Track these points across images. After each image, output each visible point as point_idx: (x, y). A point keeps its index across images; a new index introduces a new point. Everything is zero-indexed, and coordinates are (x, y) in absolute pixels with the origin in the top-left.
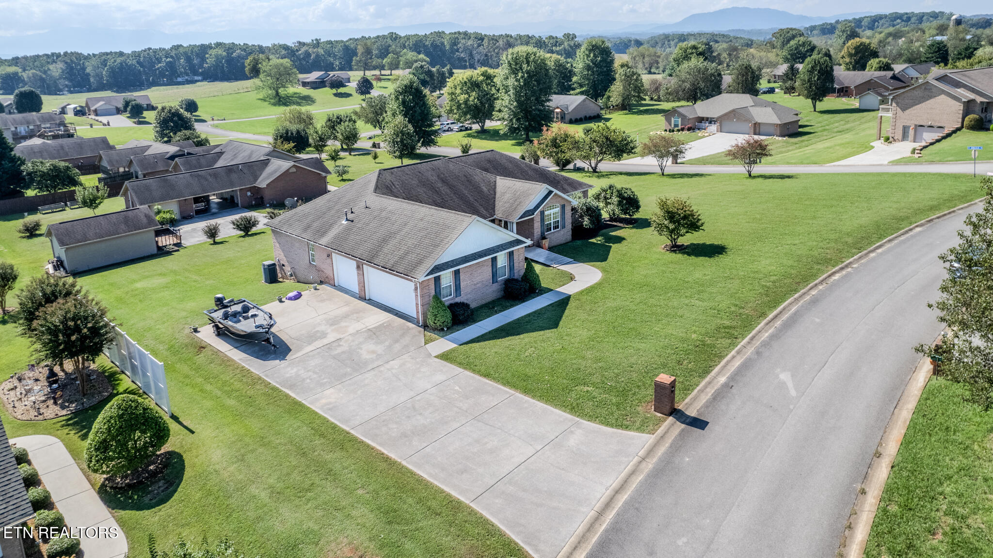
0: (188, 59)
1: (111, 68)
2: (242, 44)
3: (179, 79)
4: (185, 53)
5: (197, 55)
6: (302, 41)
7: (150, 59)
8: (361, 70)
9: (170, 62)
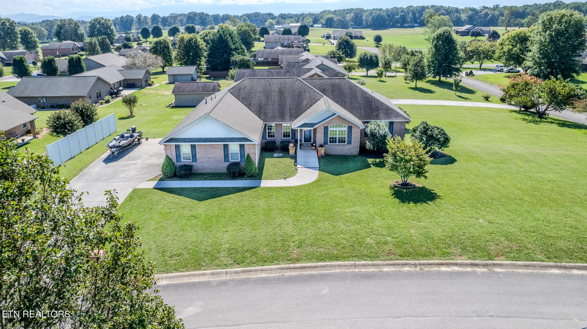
0: (414, 14)
1: (373, 17)
2: (447, 7)
3: (406, 25)
4: (413, 11)
5: (419, 12)
6: (486, 5)
7: (394, 13)
8: (504, 26)
9: (403, 15)
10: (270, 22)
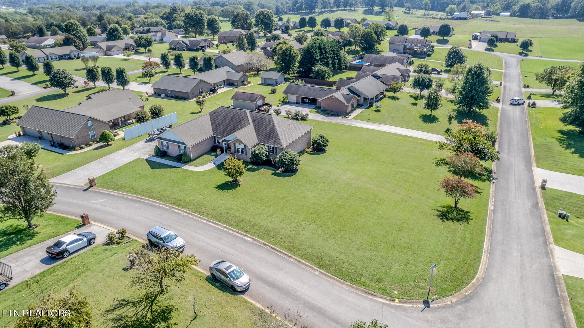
10: (452, 8)
